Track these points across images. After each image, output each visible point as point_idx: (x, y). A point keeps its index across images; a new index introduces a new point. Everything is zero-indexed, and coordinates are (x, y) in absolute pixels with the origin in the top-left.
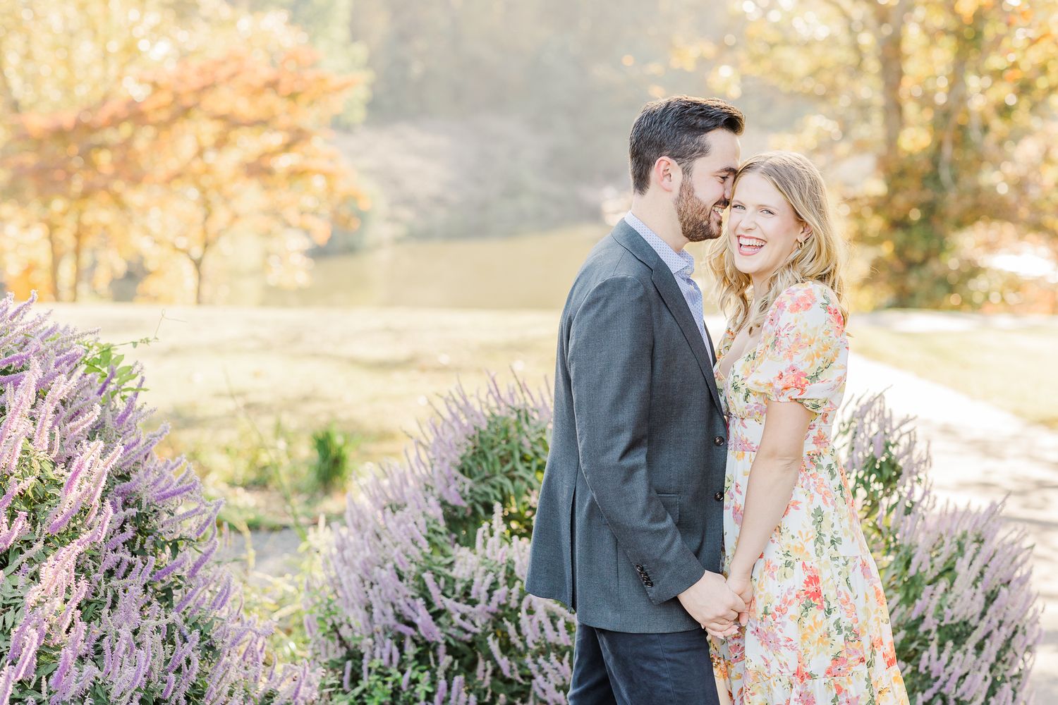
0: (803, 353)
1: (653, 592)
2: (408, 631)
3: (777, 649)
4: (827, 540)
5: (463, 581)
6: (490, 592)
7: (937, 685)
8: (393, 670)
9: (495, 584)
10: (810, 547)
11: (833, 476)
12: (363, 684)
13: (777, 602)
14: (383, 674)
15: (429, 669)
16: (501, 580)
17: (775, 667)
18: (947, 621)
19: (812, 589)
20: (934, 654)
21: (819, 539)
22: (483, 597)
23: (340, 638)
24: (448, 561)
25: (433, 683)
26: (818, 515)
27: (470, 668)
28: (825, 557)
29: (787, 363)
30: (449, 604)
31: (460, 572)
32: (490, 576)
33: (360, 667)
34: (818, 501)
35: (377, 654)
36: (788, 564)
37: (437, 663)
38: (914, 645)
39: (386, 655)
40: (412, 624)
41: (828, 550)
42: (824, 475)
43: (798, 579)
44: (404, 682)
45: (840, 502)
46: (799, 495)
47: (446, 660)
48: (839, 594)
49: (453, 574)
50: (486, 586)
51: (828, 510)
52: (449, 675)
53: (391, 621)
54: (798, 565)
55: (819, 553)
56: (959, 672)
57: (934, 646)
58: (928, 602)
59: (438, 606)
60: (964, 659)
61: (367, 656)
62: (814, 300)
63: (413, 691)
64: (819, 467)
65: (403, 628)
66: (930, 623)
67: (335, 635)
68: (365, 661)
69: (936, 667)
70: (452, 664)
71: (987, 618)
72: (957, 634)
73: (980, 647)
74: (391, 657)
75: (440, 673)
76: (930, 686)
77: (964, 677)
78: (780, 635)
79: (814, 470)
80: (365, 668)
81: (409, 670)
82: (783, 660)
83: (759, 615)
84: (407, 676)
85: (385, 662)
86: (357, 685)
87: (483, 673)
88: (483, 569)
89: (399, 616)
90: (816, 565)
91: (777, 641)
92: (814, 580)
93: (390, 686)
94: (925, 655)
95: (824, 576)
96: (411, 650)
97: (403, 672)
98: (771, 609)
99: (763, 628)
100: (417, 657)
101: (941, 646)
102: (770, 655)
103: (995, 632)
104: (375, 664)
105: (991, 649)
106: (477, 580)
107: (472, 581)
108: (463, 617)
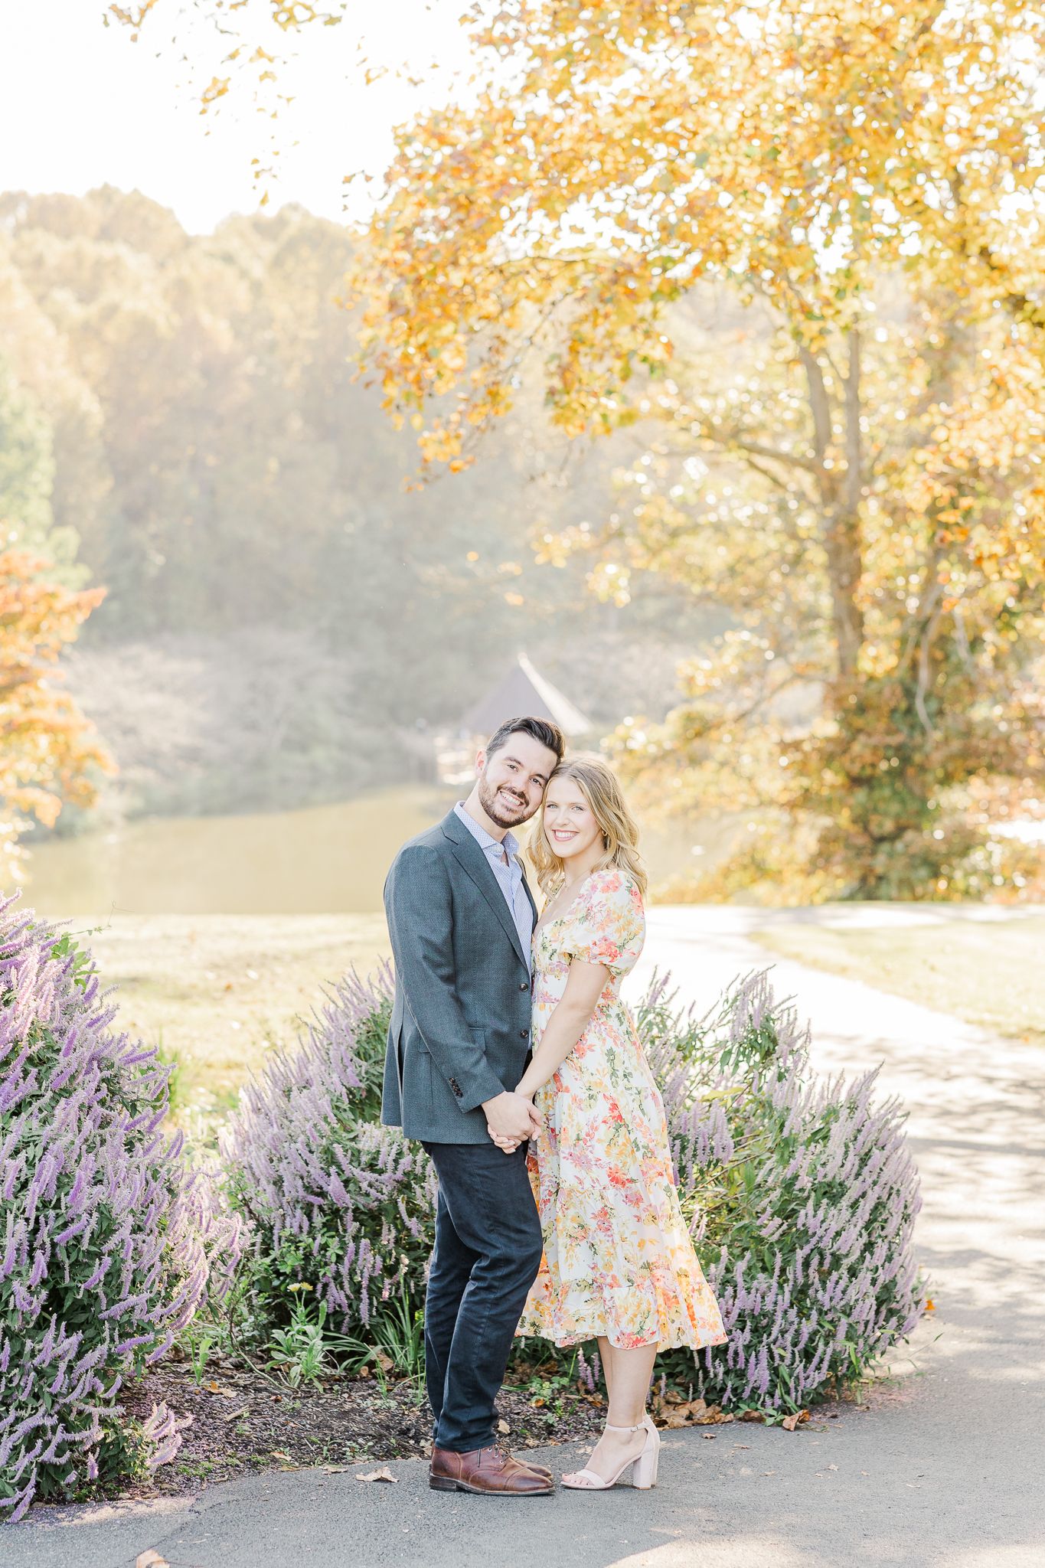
0: (613, 927)
1: (462, 1102)
2: (317, 1201)
3: (589, 1168)
4: (620, 1074)
5: (369, 1153)
6: (396, 1161)
7: (814, 1241)
8: (304, 1237)
9: (400, 1154)
10: (607, 1081)
11: (621, 1024)
12: (274, 1254)
13: (586, 1129)
14: (294, 1241)
15: (338, 1235)
16: (405, 1150)
17: (587, 1185)
18: (820, 1179)
19: (616, 1113)
20: (811, 1213)
21: (614, 1073)
22: (391, 1165)
23: (250, 1212)
24: (352, 1136)
25: (343, 1246)
26: (611, 1053)
27: (375, 1235)
28: (621, 1088)
29: (601, 934)
30: (357, 1172)
31: (366, 1145)
32: (395, 1147)
33: (271, 1238)
34: (610, 1043)
35: (288, 1224)
36: (591, 1097)
37: (345, 1231)
38: (793, 1206)
39: (296, 1225)
40: (322, 1194)
41: (622, 1082)
42: (613, 1022)
43: (602, 1108)
44: (315, 1247)
45: (628, 1045)
46: (591, 1038)
47: (353, 1227)
48: (634, 1118)
49: (360, 1146)
50: (393, 1156)
51: (617, 1050)
52: (356, 1239)
53: (302, 1193)
54: (600, 1097)
55: (615, 1085)
56: (835, 1227)
57: (811, 1203)
58: (802, 1161)
59: (347, 1174)
60: (837, 1216)
61: (278, 1225)
62: (621, 884)
63: (324, 1256)
64: (608, 1016)
65: (312, 1198)
66: (805, 1182)
67: (245, 1209)
68: (275, 1231)
69: (812, 1223)
70: (359, 1230)
71: (861, 1178)
72: (831, 1192)
73: (854, 1205)
74: (301, 1227)
75: (348, 1239)
76: (808, 1242)
77: (838, 1234)
78: (591, 1156)
79: (604, 1019)
80: (275, 1238)
81: (319, 1236)
82: (594, 1176)
83: (572, 1141)
84: (317, 1242)
85: (295, 1230)
86: (268, 1255)
87: (388, 1236)
88: (387, 1140)
89: (307, 1188)
90: (614, 1095)
91: (589, 1162)
92: (614, 1107)
93: (301, 1252)
94: (803, 1212)
95: (621, 1104)
96: (319, 1220)
97: (314, 1239)
98: (583, 1135)
99: (577, 1152)
100: (324, 1225)
101: (817, 1206)
102: (582, 1174)
103: (870, 1192)
104: (287, 1233)
105: (866, 1207)
106: (384, 1150)
107: (378, 1152)
108: (370, 1185)
